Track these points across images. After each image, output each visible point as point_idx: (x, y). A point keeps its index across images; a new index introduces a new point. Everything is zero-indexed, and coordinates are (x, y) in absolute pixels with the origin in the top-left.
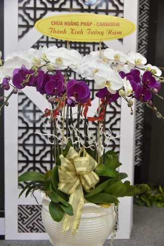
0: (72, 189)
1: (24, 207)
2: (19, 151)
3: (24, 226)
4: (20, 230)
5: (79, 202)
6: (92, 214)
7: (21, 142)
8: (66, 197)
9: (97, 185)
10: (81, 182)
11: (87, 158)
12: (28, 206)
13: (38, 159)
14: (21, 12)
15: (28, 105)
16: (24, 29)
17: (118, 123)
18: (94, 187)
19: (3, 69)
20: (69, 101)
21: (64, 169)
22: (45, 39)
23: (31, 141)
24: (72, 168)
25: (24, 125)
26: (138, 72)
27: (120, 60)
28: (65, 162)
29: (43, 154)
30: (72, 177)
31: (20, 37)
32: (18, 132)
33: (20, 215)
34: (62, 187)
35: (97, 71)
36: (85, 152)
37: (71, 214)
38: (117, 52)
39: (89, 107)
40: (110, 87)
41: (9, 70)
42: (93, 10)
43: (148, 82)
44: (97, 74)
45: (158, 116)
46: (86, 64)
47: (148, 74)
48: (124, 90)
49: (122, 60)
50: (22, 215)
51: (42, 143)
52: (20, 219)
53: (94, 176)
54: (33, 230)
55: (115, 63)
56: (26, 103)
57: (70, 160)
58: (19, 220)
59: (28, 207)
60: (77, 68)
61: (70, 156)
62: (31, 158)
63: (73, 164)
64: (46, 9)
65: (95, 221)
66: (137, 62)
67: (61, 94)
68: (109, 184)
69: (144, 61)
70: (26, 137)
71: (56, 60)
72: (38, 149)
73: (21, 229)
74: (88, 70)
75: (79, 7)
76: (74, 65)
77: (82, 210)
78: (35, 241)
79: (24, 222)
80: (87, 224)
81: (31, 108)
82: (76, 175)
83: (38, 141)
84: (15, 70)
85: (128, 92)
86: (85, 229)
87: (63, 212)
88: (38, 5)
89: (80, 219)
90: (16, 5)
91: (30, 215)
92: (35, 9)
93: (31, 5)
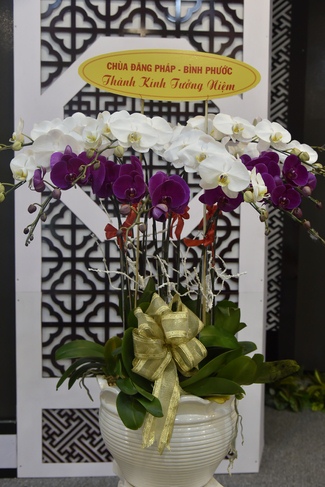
0: (159, 370)
1: (55, 413)
2: (44, 305)
3: (55, 450)
4: (46, 459)
5: (170, 393)
6: (190, 417)
7: (48, 286)
8: (148, 384)
9: (202, 364)
10: (173, 357)
11: (184, 313)
12: (62, 410)
13: (80, 319)
14: (47, 37)
15: (61, 215)
16: (53, 70)
17: (235, 248)
18: (197, 367)
20: (156, 212)
21: (144, 334)
22: (92, 89)
23: (66, 285)
24: (158, 333)
25: (54, 255)
26: (275, 157)
27: (243, 135)
28: (145, 323)
29: (90, 309)
30: (158, 348)
31: (45, 85)
32: (42, 267)
33: (46, 429)
34: (139, 366)
35: (203, 157)
36: (180, 302)
38: (238, 121)
39: (185, 221)
40: (227, 187)
41: (41, 154)
42: (184, 33)
43: (294, 175)
44: (203, 163)
45: (312, 237)
46: (181, 143)
47: (295, 160)
48: (252, 191)
49: (247, 135)
50: (50, 429)
51: (87, 288)
52: (46, 436)
53: (197, 347)
54: (71, 459)
55: (234, 141)
56: (57, 211)
57: (153, 317)
58: (43, 438)
59: (63, 413)
60: (164, 150)
61: (153, 310)
62: (67, 319)
63: (160, 325)
64: (95, 32)
66: (274, 139)
68: (225, 362)
69: (286, 136)
70: (57, 276)
71: (129, 138)
72: (81, 300)
73: (48, 457)
74: (187, 155)
75: (157, 27)
76: (158, 145)
77: (179, 408)
78: (76, 478)
79: (54, 443)
80: (186, 434)
81: (66, 220)
82: (165, 345)
83: (80, 286)
84: (54, 155)
85: (259, 195)
86: (182, 444)
87: (144, 411)
88: (80, 23)
89: (173, 424)
90: (37, 23)
91: (66, 428)
92: (73, 31)
93: (66, 23)
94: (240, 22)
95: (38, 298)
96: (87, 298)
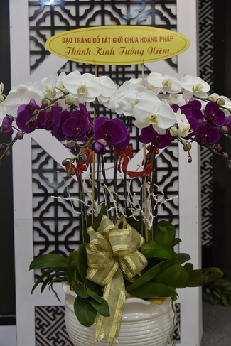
0: (108, 278)
1: (44, 309)
2: (35, 228)
3: (45, 337)
4: (38, 343)
5: (118, 296)
6: (137, 315)
7: (37, 214)
8: (100, 289)
9: (144, 271)
10: (120, 267)
11: (128, 231)
12: (49, 307)
13: (62, 238)
14: (34, 34)
15: (46, 162)
16: (38, 57)
17: (175, 183)
18: (140, 275)
19: (3, 106)
20: (97, 146)
21: (95, 248)
23: (51, 214)
24: (106, 247)
25: (41, 191)
26: (199, 104)
27: (172, 89)
28: (95, 239)
29: (69, 231)
30: (107, 259)
31: (33, 68)
32: (33, 201)
33: (38, 321)
34: (92, 274)
35: (137, 102)
36: (125, 222)
37: (107, 314)
38: (167, 77)
40: (156, 125)
41: (12, 107)
43: (214, 117)
44: (137, 106)
46: (122, 94)
47: (213, 106)
48: (178, 128)
49: (175, 88)
50: (40, 321)
51: (66, 215)
52: (38, 326)
53: (140, 259)
54: (57, 344)
55: (165, 93)
56: (43, 159)
57: (103, 234)
58: (36, 328)
59: (50, 309)
60: (109, 101)
61: (103, 229)
62: (52, 238)
63: (108, 241)
64: (68, 28)
65: (143, 324)
66: (196, 89)
67: (85, 136)
68: (161, 270)
69: (206, 87)
70: (44, 207)
71: (78, 90)
72: (62, 225)
73: (40, 342)
74: (125, 102)
75: (113, 23)
76: (105, 98)
77: (125, 308)
79: (44, 332)
80: (131, 330)
81: (50, 166)
82: (113, 257)
83: (61, 214)
84: (21, 107)
85: (184, 131)
86: (129, 338)
87: (95, 312)
88: (58, 23)
89: (120, 321)
90: (26, 24)
91: (53, 320)
92: (53, 29)
93: (48, 23)
94: (174, 17)
95: (30, 224)
96: (66, 223)
